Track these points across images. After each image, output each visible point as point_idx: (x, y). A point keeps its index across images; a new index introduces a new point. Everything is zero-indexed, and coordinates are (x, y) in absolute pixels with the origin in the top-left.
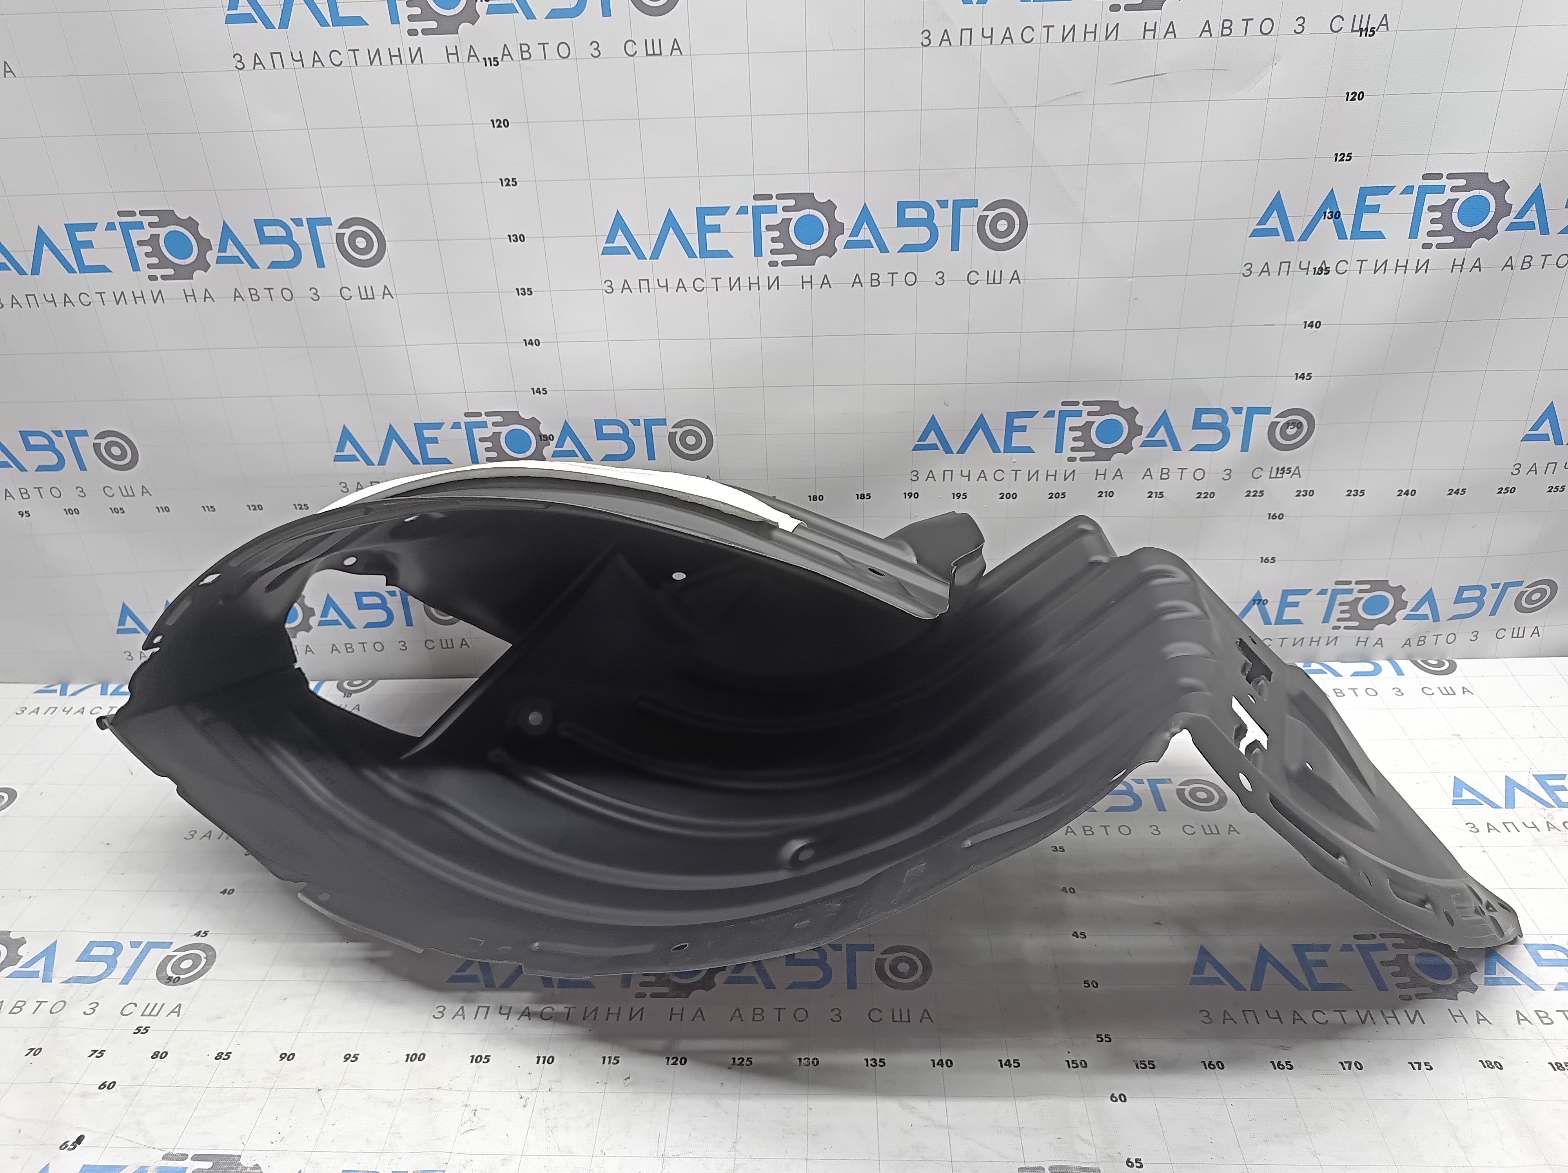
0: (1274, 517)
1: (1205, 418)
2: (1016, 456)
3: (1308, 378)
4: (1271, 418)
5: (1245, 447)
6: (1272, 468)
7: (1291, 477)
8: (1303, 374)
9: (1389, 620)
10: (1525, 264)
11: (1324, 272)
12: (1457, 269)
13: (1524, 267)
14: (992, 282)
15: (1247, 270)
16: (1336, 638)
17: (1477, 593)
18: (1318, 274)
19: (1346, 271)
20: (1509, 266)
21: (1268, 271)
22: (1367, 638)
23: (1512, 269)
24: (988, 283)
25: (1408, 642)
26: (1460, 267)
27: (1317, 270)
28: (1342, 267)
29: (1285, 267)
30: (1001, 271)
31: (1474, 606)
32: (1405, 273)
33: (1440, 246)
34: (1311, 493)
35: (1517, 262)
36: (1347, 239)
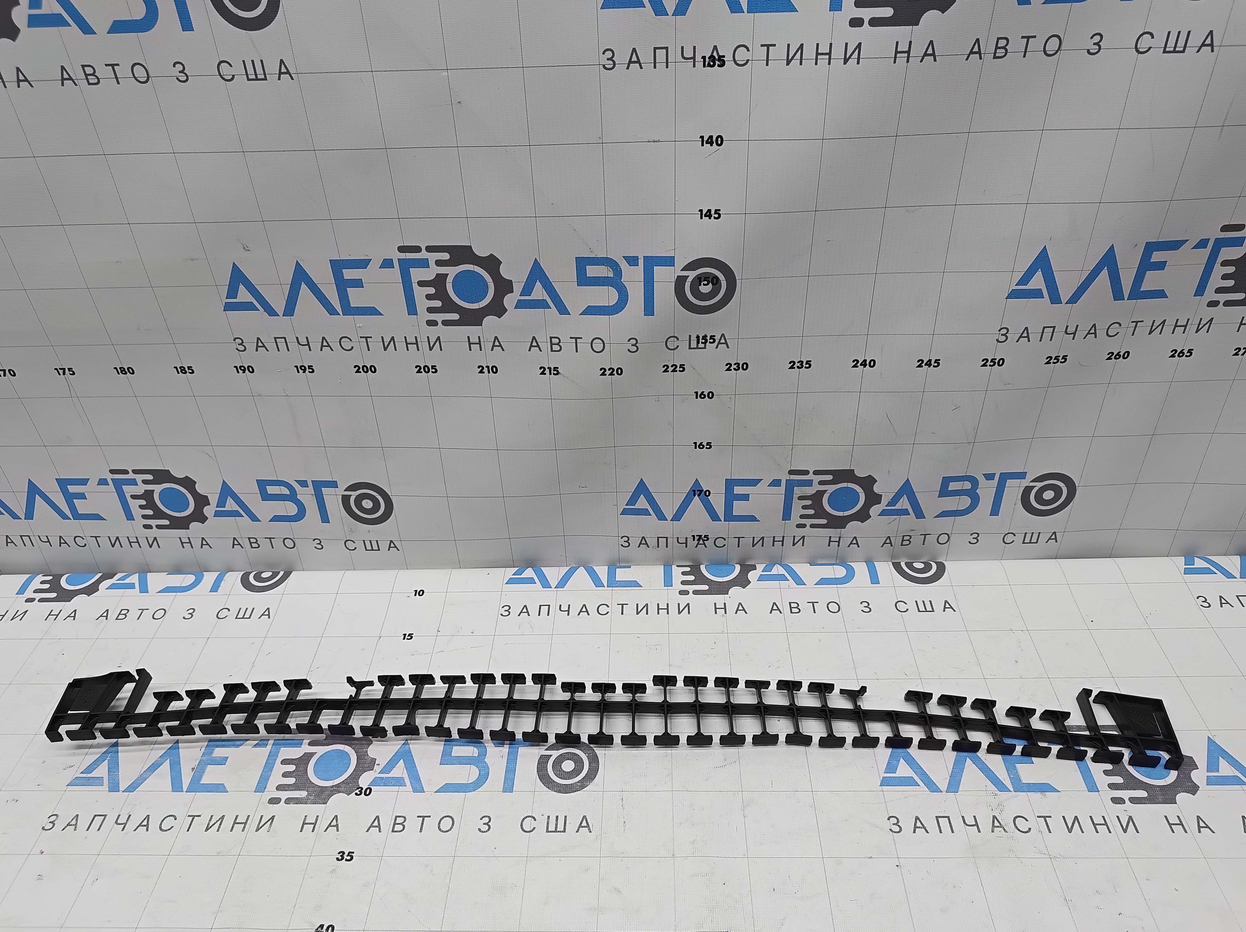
0: (702, 396)
1: (592, 271)
2: (361, 320)
3: (717, 216)
4: (677, 271)
5: (649, 310)
6: (690, 336)
7: (717, 347)
8: (709, 211)
9: (863, 516)
10: (998, 51)
11: (717, 63)
12: (902, 58)
13: (997, 55)
14: (254, 77)
15: (608, 59)
16: (803, 537)
17: (967, 485)
18: (709, 65)
19: (748, 61)
20: (975, 53)
21: (638, 62)
22: (840, 538)
23: (981, 58)
24: (249, 80)
25: (888, 541)
26: (906, 55)
27: (707, 60)
28: (742, 55)
29: (661, 54)
30: (262, 61)
31: (966, 501)
32: (829, 64)
33: (875, 22)
34: (745, 366)
35: (988, 47)
36: (744, 12)
